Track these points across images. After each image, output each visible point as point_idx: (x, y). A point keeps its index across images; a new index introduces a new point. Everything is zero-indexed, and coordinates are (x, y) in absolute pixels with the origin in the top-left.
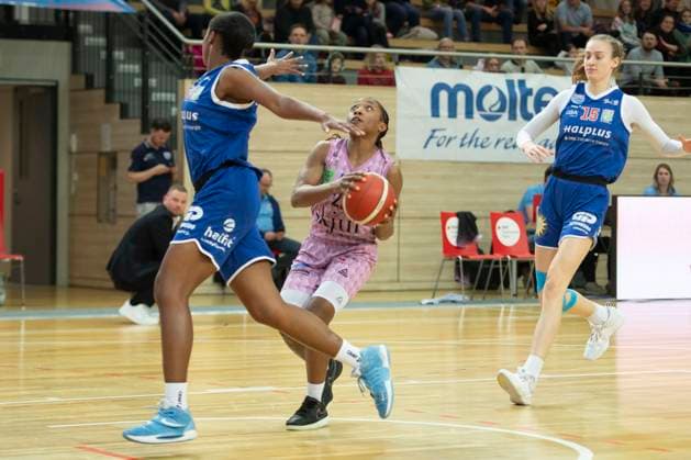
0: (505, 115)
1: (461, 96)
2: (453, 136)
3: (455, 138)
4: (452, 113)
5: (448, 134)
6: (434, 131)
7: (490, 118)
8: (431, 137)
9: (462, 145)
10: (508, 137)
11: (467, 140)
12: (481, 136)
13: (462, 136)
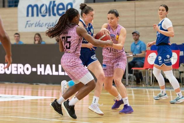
0: (48, 14)
1: (35, 9)
2: (33, 23)
3: (34, 24)
4: (33, 15)
5: (31, 22)
6: (27, 22)
7: (44, 16)
8: (27, 24)
9: (36, 26)
10: (49, 23)
11: (37, 24)
12: (41, 22)
13: (35, 23)
